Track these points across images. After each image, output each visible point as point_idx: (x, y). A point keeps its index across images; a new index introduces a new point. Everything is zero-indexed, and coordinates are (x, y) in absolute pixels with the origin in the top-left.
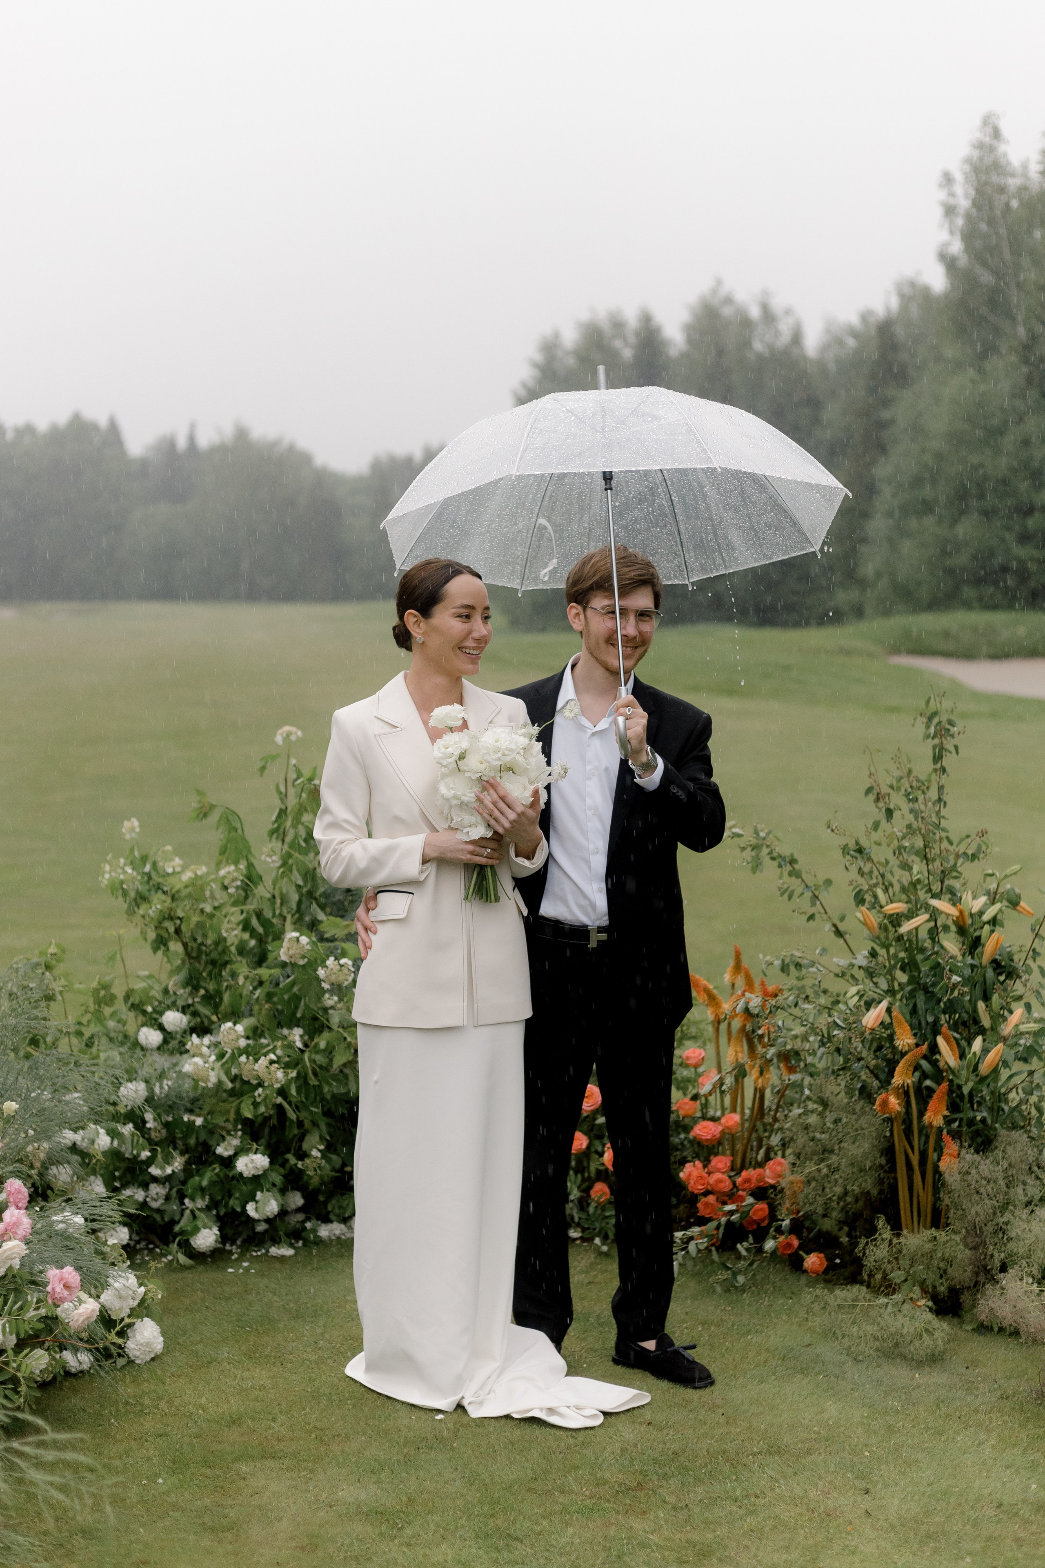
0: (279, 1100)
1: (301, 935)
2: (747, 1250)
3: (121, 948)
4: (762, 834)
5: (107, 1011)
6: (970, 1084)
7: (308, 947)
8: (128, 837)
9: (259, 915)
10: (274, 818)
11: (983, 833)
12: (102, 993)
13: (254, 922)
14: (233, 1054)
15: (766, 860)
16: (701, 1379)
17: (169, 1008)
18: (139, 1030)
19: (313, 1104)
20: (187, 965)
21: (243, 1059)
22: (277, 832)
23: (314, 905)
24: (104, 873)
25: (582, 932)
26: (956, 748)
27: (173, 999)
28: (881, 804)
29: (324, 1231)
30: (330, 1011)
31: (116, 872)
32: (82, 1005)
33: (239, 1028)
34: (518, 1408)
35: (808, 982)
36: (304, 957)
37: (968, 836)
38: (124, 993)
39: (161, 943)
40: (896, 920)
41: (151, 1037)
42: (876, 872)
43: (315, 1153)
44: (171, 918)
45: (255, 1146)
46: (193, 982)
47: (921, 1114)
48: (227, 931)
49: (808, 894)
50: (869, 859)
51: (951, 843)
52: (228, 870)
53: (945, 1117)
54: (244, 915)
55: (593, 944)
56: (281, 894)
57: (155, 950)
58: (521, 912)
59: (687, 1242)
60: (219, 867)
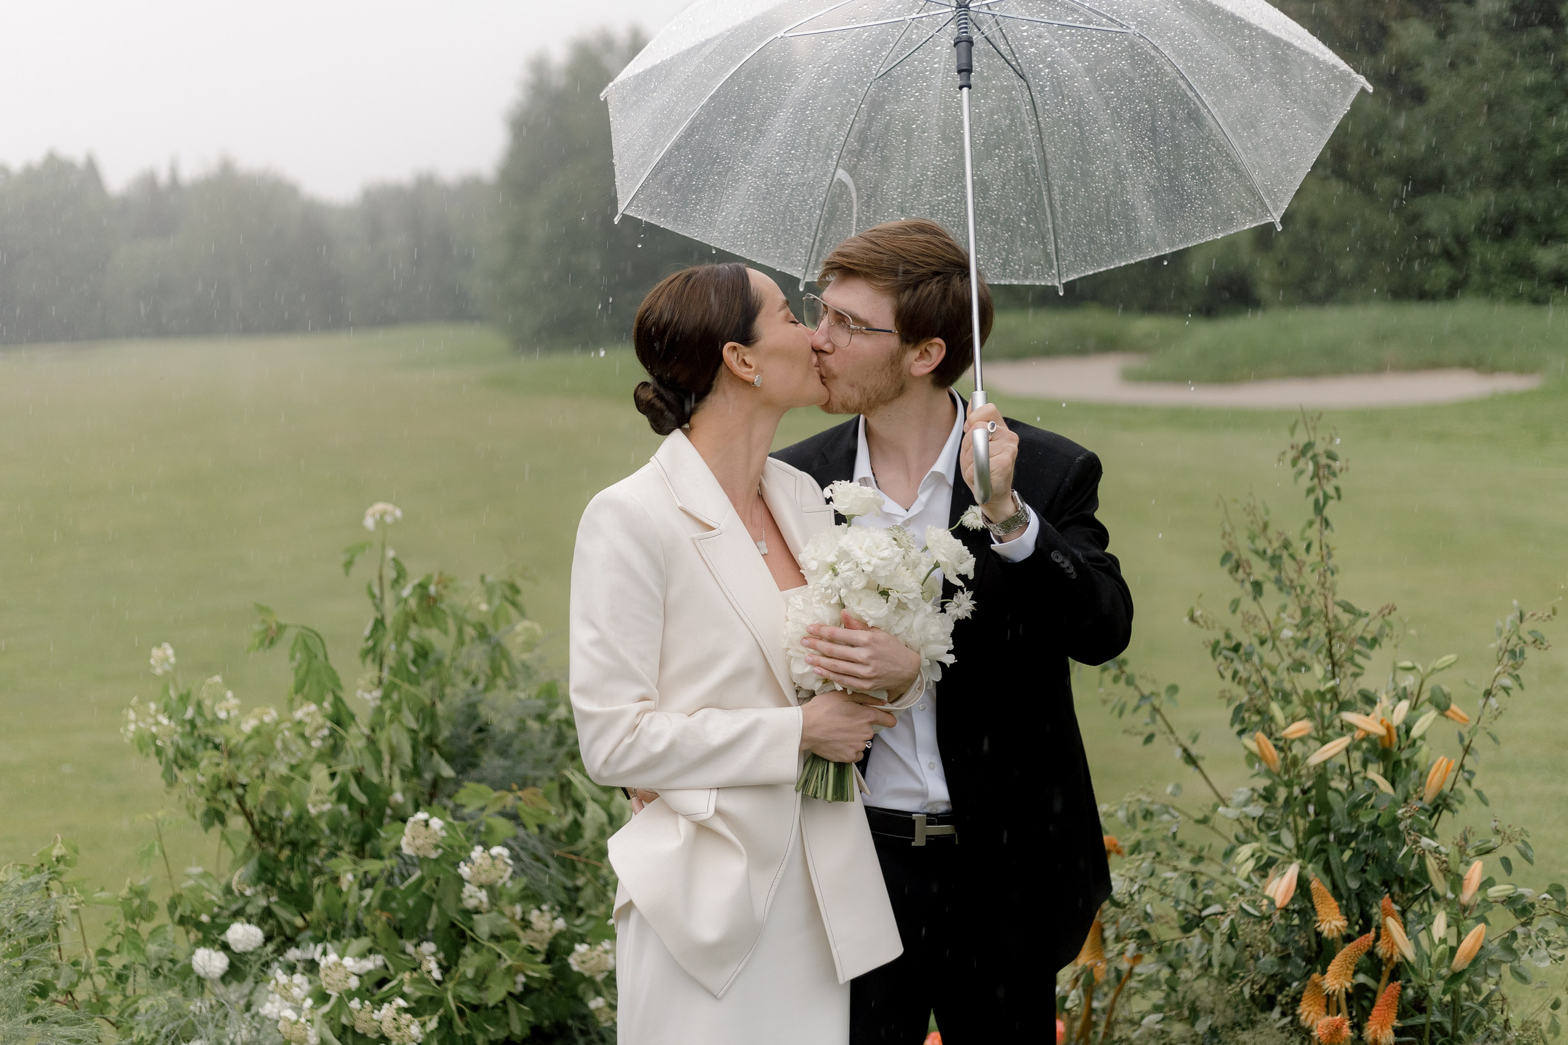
1: (431, 816)
3: (160, 836)
5: (145, 928)
6: (1438, 986)
7: (444, 833)
8: (159, 671)
9: (358, 776)
10: (367, 632)
11: (1387, 610)
12: (136, 902)
13: (354, 789)
14: (340, 999)
17: (235, 918)
18: (193, 953)
20: (258, 853)
21: (355, 1004)
22: (373, 652)
23: (436, 756)
24: (127, 722)
26: (1337, 489)
27: (240, 903)
28: (1241, 574)
30: (475, 917)
31: (144, 721)
32: (107, 924)
33: (349, 962)
36: (437, 847)
37: (1364, 614)
38: (167, 900)
39: (215, 816)
40: (1301, 748)
41: (211, 961)
44: (230, 786)
46: (266, 874)
47: (1362, 1029)
48: (314, 805)
49: (1146, 708)
50: (1250, 659)
52: (307, 712)
53: (1395, 1030)
54: (338, 780)
55: (919, 841)
56: (388, 743)
57: (207, 826)
60: (291, 706)
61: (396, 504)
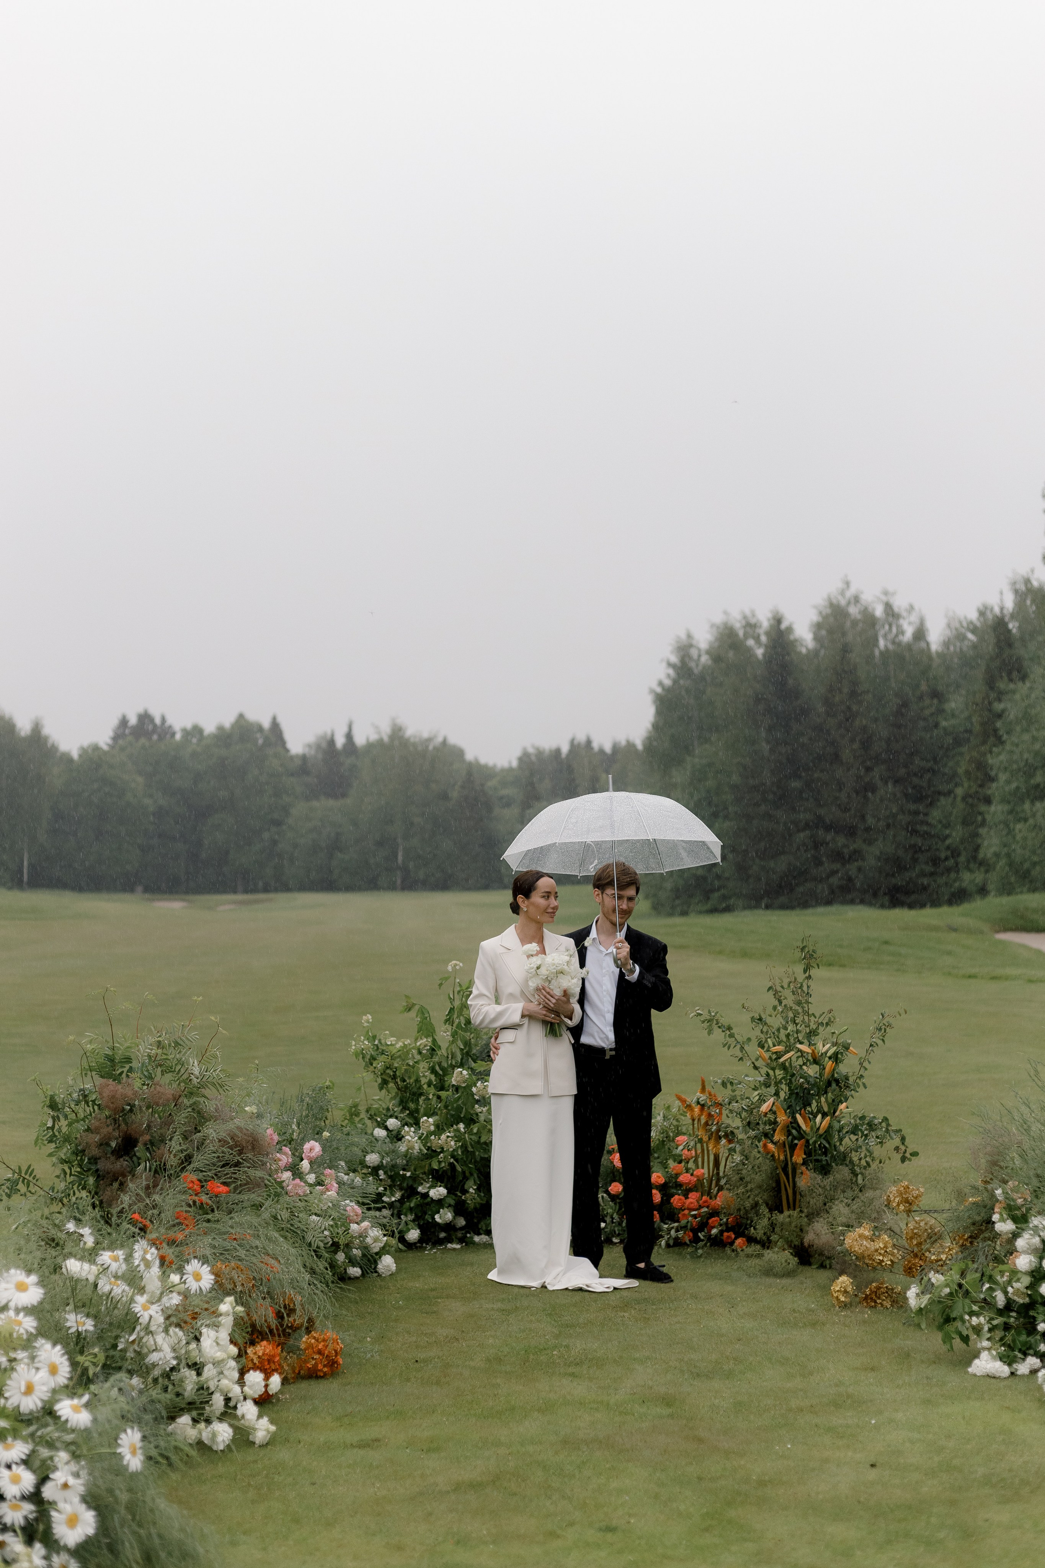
0: (452, 1160)
1: (463, 1070)
2: (704, 1236)
3: (363, 1084)
4: (713, 1014)
5: (357, 1119)
6: (814, 1139)
7: (467, 1076)
8: (365, 1025)
9: (440, 1064)
10: (447, 1012)
11: (830, 1011)
12: (353, 1109)
13: (437, 1068)
14: (427, 1135)
15: (715, 1027)
16: (666, 1279)
17: (391, 1117)
18: (374, 1130)
19: (470, 1162)
20: (400, 1095)
21: (433, 1137)
22: (449, 1020)
23: (470, 1059)
24: (351, 1045)
25: (601, 1051)
27: (391, 1113)
29: (477, 1239)
30: (478, 1113)
31: (358, 1045)
32: (343, 1115)
33: (431, 1120)
34: (571, 1285)
35: (737, 1093)
37: (824, 1013)
38: (365, 1110)
39: (384, 1084)
40: (779, 1055)
41: (380, 1133)
42: (770, 1032)
43: (471, 1190)
44: (390, 1069)
45: (439, 1184)
46: (403, 1104)
47: (791, 1156)
48: (421, 1075)
49: (739, 1046)
50: (766, 1024)
51: (815, 1017)
52: (421, 1042)
53: (803, 1159)
54: (431, 1065)
55: (607, 1057)
56: (452, 1052)
57: (381, 1089)
58: (570, 1042)
59: (670, 1231)
60: (416, 1040)
61: (460, 962)
